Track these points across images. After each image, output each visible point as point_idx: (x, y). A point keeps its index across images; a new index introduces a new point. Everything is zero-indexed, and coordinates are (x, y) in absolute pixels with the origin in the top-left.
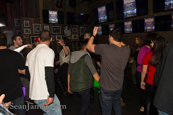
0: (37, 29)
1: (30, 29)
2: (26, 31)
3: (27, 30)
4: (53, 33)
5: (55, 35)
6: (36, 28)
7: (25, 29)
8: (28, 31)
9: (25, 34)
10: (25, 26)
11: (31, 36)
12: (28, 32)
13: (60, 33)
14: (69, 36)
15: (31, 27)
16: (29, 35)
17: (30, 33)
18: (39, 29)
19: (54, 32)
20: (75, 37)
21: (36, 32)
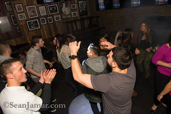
0: (32, 12)
1: (24, 14)
2: (21, 17)
3: (21, 15)
4: (50, 14)
5: (52, 16)
6: (30, 11)
7: (19, 15)
8: (23, 15)
9: (20, 20)
10: (18, 11)
11: (27, 22)
12: (24, 17)
13: (58, 13)
14: (68, 15)
15: (25, 11)
16: (25, 21)
17: (26, 18)
18: (34, 11)
19: (51, 12)
20: (75, 14)
21: (32, 16)
